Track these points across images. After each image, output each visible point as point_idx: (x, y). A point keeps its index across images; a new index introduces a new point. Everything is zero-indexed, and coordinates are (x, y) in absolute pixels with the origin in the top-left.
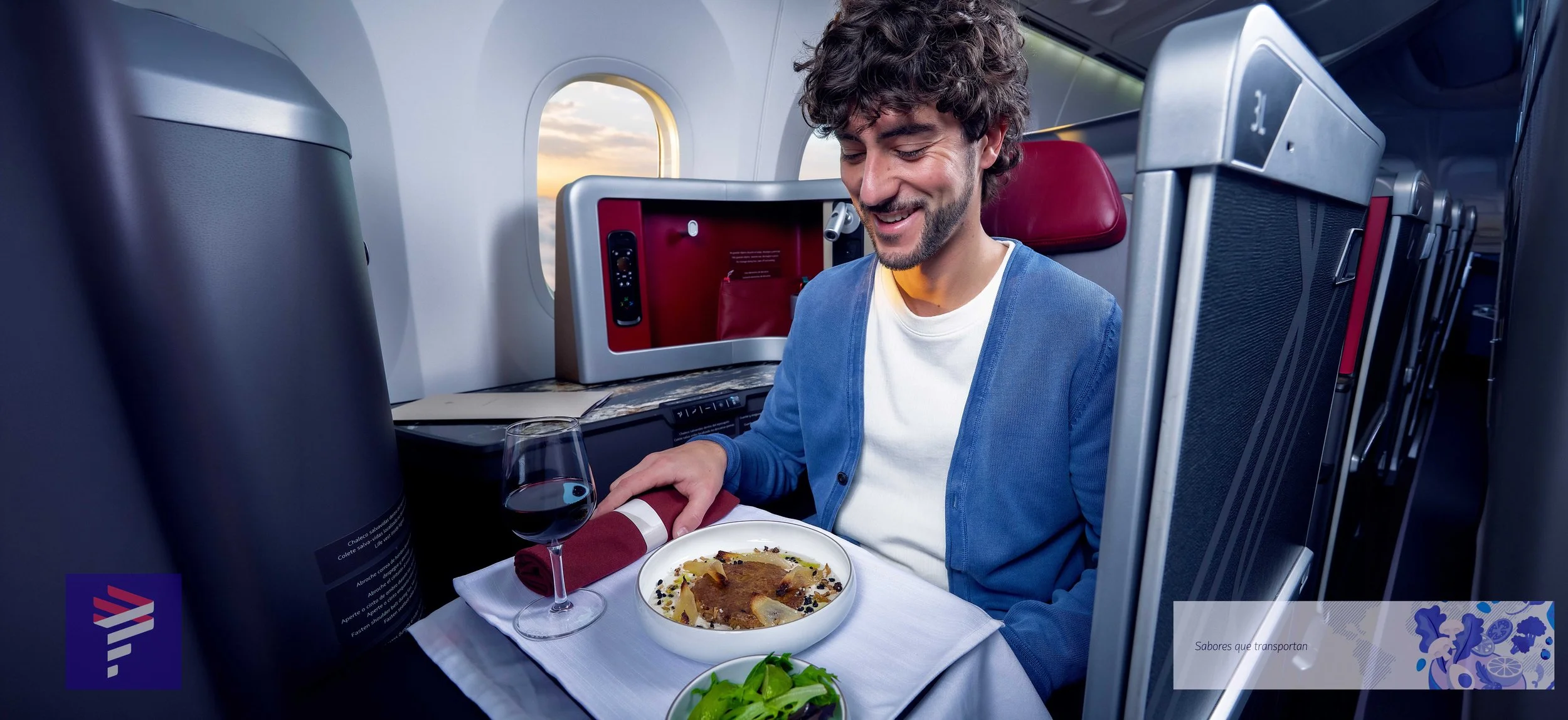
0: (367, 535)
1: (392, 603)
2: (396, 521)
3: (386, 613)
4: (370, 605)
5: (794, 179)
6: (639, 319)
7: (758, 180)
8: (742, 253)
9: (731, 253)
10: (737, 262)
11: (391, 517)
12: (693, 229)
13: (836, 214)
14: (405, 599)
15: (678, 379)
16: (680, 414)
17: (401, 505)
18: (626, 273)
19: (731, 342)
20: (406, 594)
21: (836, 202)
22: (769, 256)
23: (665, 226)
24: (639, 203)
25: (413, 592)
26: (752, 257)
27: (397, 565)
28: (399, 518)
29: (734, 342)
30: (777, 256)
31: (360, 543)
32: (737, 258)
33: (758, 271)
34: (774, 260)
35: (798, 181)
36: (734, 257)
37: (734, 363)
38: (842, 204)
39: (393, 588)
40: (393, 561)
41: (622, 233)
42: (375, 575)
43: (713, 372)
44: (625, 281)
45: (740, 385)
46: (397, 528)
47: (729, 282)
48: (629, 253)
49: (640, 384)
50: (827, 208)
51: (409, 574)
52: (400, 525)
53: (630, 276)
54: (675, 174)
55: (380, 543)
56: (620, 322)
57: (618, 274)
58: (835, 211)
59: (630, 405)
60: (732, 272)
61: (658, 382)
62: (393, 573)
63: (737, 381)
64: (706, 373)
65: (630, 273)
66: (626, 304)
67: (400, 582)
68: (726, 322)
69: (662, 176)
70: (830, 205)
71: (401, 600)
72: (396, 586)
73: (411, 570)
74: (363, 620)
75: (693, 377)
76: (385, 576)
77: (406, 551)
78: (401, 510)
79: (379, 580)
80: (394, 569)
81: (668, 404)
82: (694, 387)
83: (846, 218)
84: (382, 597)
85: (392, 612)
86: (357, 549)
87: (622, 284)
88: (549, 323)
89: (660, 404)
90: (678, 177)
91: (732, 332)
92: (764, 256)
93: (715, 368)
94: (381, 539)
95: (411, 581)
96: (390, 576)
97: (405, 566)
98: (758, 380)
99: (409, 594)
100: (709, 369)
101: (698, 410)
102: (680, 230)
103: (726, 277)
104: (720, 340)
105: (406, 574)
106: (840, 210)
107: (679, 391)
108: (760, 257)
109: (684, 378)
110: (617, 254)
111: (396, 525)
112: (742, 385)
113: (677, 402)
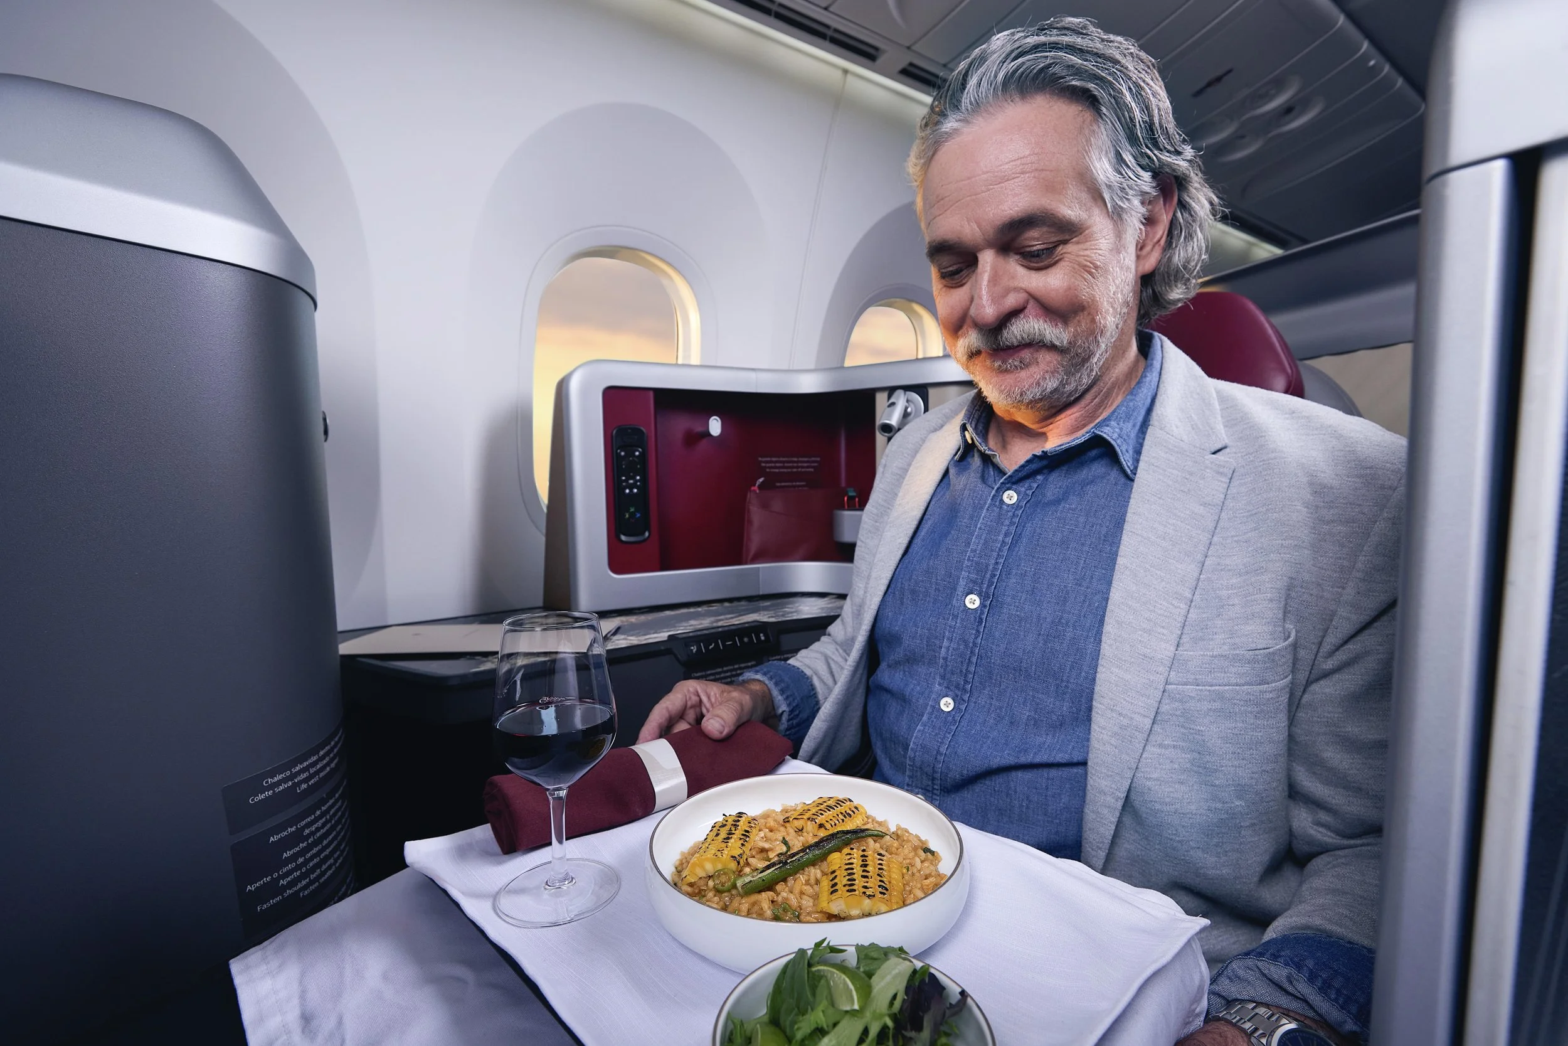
0: (288, 773)
1: (313, 870)
2: (327, 759)
3: (304, 883)
4: (285, 870)
5: (839, 365)
6: (647, 534)
7: (795, 368)
8: (774, 459)
9: (760, 459)
10: (768, 470)
11: (322, 753)
12: (715, 426)
13: (893, 404)
14: (330, 867)
15: (692, 610)
16: (694, 649)
17: (336, 739)
18: (633, 478)
19: (759, 568)
20: (332, 861)
21: (891, 390)
22: (806, 464)
23: (680, 424)
24: (651, 393)
25: (341, 858)
26: (786, 465)
27: (324, 819)
28: (331, 755)
29: (763, 567)
30: (816, 464)
31: (279, 783)
32: (768, 465)
33: (792, 482)
34: (812, 470)
35: (843, 367)
36: (763, 465)
37: (761, 593)
38: (900, 392)
39: (315, 850)
40: (318, 813)
41: (630, 428)
42: (293, 829)
43: (735, 604)
44: (631, 487)
45: (769, 617)
46: (328, 769)
47: (758, 491)
48: (637, 453)
49: (646, 615)
50: (881, 399)
51: (338, 834)
52: (333, 765)
53: (639, 481)
54: (695, 360)
55: (304, 786)
56: (623, 538)
57: (624, 478)
58: (892, 400)
59: (632, 636)
60: (761, 480)
61: (668, 613)
62: (318, 829)
63: (766, 613)
64: (727, 604)
65: (638, 478)
66: (632, 515)
67: (325, 842)
68: (755, 540)
69: (680, 362)
70: (885, 395)
71: (324, 867)
72: (320, 847)
73: (342, 829)
74: (273, 889)
75: (711, 608)
76: (307, 831)
77: (336, 801)
78: (335, 746)
79: (298, 837)
80: (319, 823)
81: (680, 636)
82: (712, 619)
83: (906, 408)
84: (301, 860)
85: (311, 883)
86: (274, 791)
87: (627, 491)
88: (539, 540)
89: (669, 636)
90: (698, 363)
91: (763, 555)
92: (800, 464)
93: (739, 599)
94: (306, 780)
95: (339, 844)
96: (313, 833)
97: (333, 822)
98: (792, 612)
99: (336, 861)
100: (730, 600)
101: (717, 645)
102: (699, 429)
103: (754, 485)
104: (746, 563)
105: (334, 833)
106: (898, 399)
107: (692, 622)
108: (795, 465)
109: (700, 609)
110: (623, 454)
111: (328, 764)
112: (772, 617)
113: (691, 634)
